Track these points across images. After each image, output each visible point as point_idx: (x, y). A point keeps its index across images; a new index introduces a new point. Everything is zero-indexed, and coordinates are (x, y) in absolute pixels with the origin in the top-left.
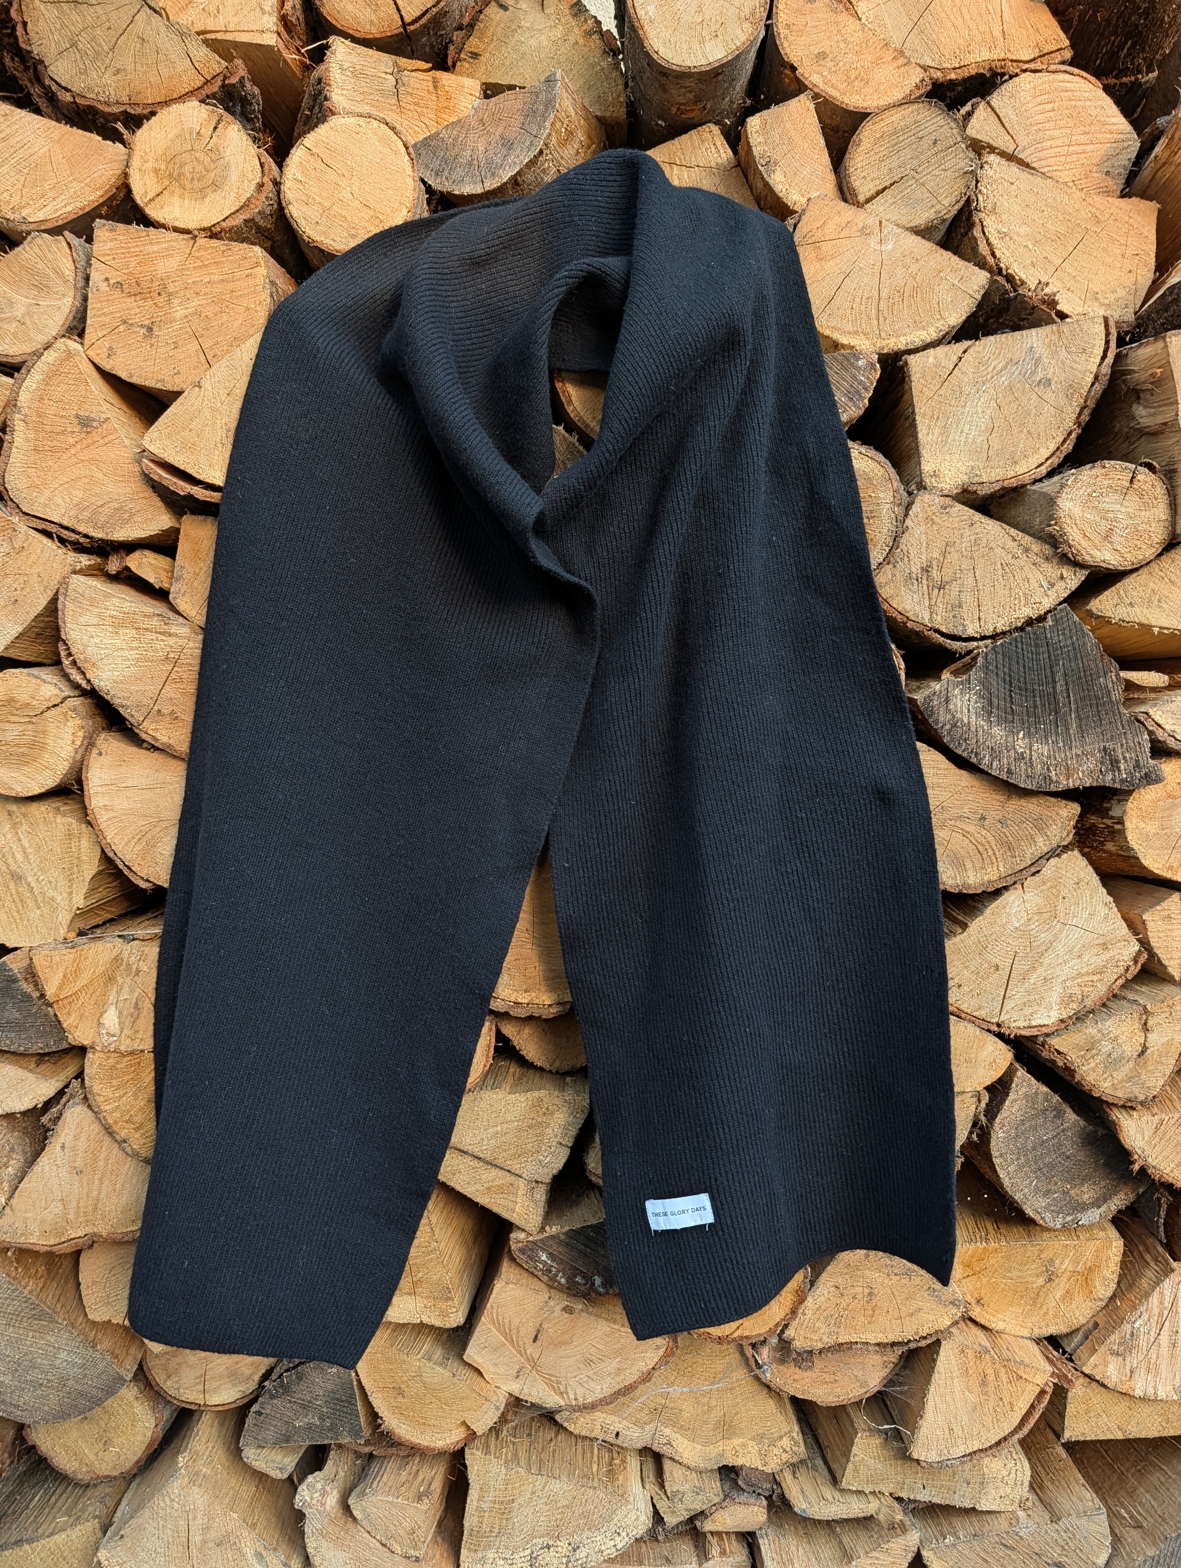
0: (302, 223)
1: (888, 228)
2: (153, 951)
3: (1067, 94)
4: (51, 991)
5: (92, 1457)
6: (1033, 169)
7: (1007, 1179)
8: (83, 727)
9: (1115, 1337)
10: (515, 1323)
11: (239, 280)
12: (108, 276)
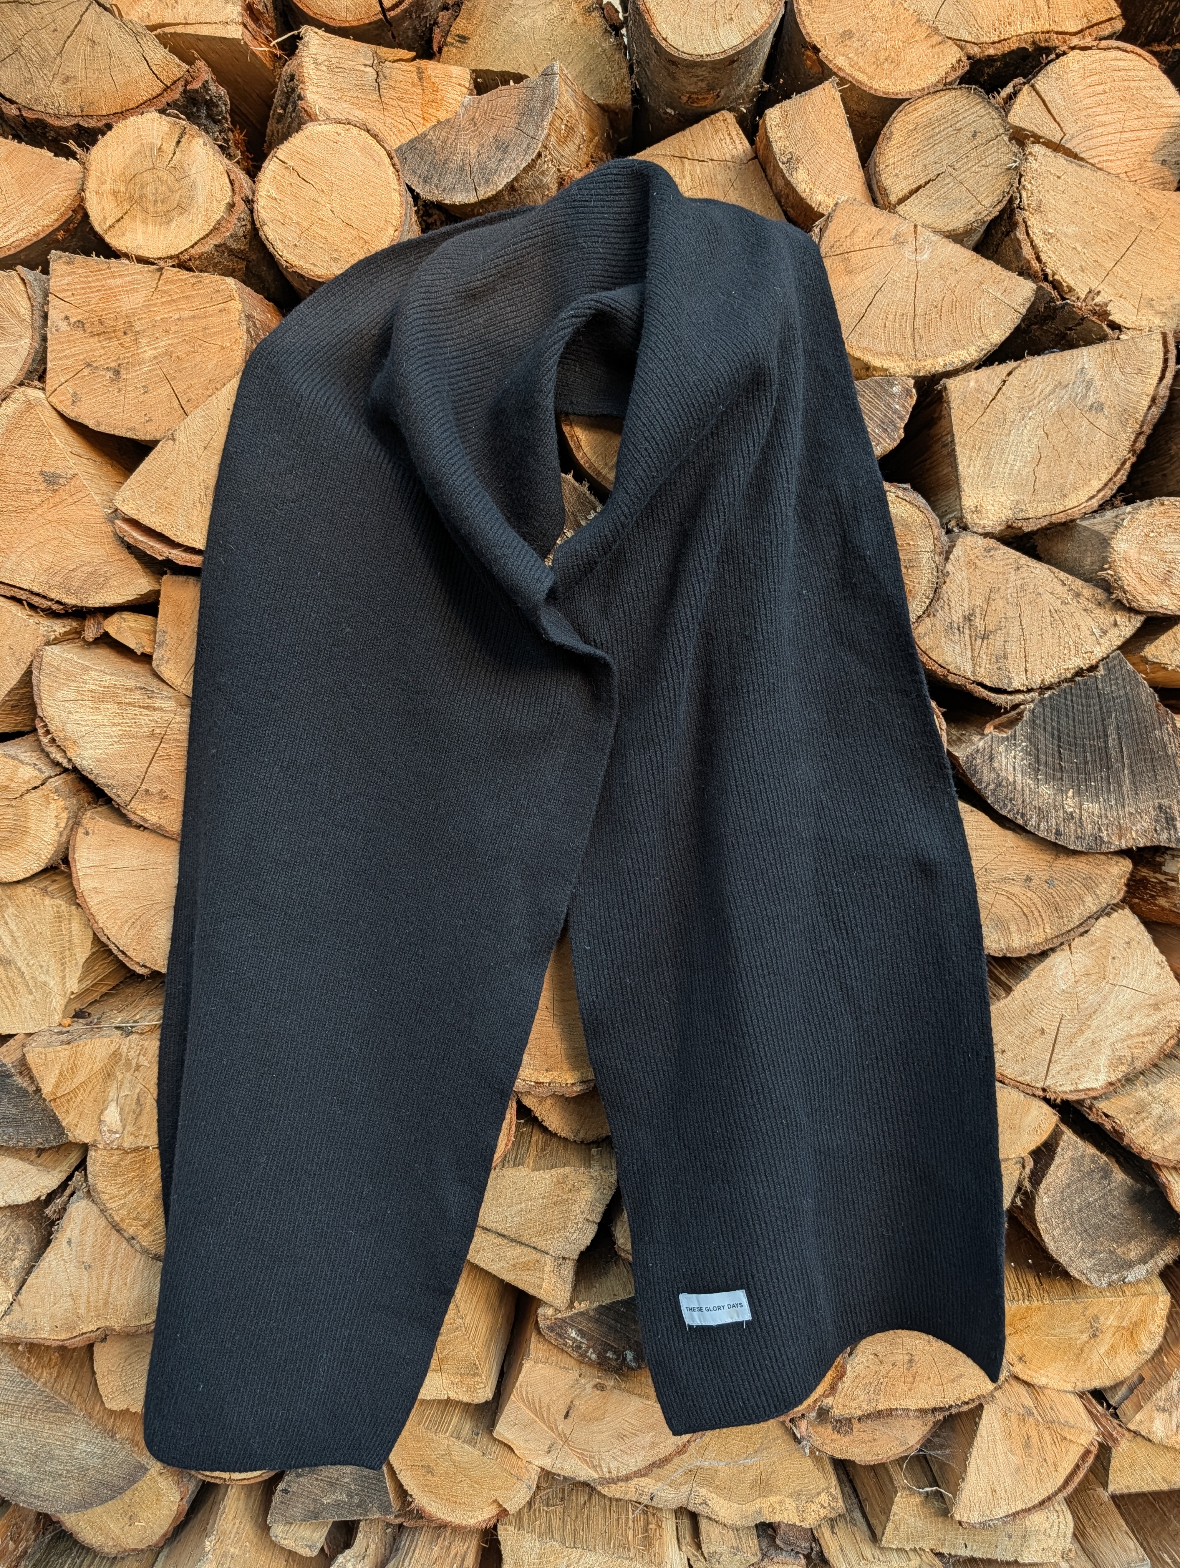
0: (279, 245)
1: (925, 234)
2: (153, 1045)
3: (1119, 73)
4: (47, 1088)
5: (118, 1532)
6: (1082, 159)
7: (1052, 1243)
8: (66, 808)
9: (1162, 1394)
10: (546, 1400)
11: (211, 316)
12: (68, 314)
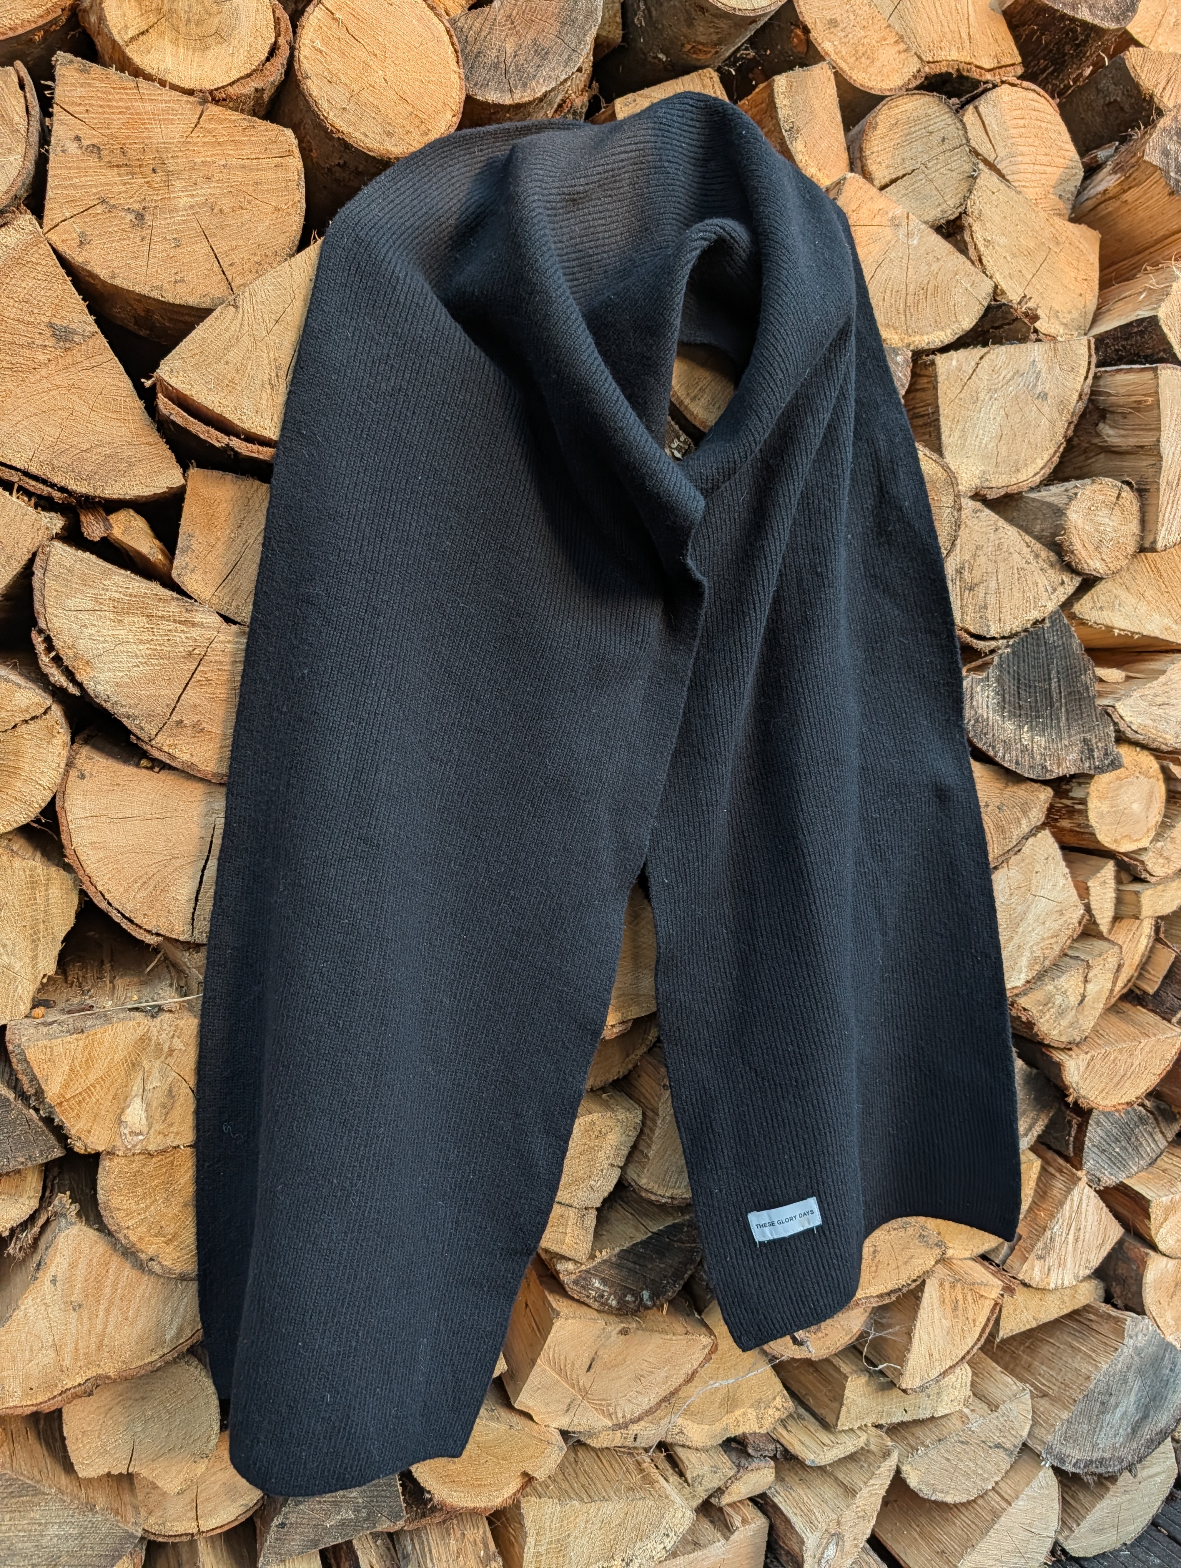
0: (324, 105)
1: (914, 221)
3: (1035, 113)
4: (52, 1091)
6: (1007, 181)
9: (1040, 1243)
10: (571, 1357)
11: (265, 169)
12: (79, 134)
